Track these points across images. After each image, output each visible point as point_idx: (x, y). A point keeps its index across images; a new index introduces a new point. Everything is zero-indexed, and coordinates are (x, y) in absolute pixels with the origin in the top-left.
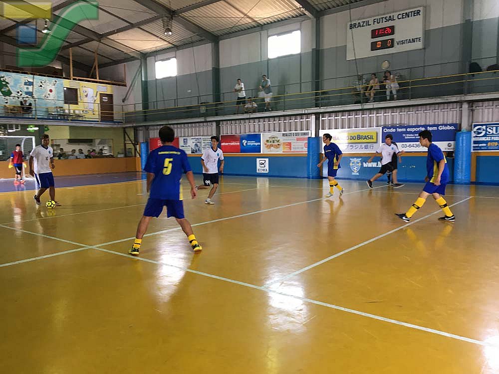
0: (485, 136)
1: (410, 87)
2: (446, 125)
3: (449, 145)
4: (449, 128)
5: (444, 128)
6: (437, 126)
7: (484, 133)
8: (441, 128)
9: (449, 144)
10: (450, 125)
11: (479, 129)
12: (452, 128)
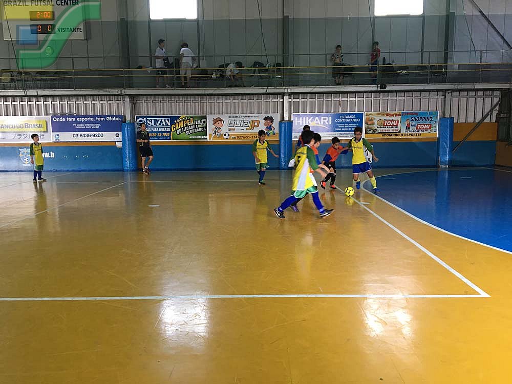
1: (73, 77)
2: (113, 116)
4: (115, 119)
6: (105, 116)
8: (109, 119)
9: (117, 134)
10: (116, 116)
11: (141, 121)
12: (118, 119)
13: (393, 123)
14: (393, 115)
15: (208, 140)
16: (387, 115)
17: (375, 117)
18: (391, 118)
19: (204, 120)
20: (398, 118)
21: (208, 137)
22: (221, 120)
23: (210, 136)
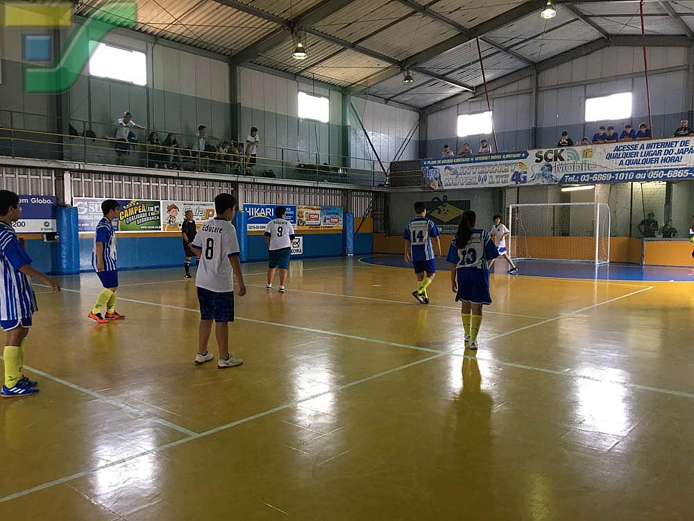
0: (87, 214)
1: (12, 139)
2: (41, 198)
3: (46, 225)
4: (44, 201)
5: (38, 201)
6: (29, 198)
7: (86, 209)
8: (34, 201)
9: (45, 223)
10: (46, 198)
11: (81, 205)
12: (49, 202)
13: (316, 216)
14: (315, 209)
15: (162, 231)
16: (312, 209)
17: (303, 210)
18: (314, 212)
19: (158, 207)
20: (318, 212)
21: (162, 227)
22: (176, 207)
23: (164, 226)
